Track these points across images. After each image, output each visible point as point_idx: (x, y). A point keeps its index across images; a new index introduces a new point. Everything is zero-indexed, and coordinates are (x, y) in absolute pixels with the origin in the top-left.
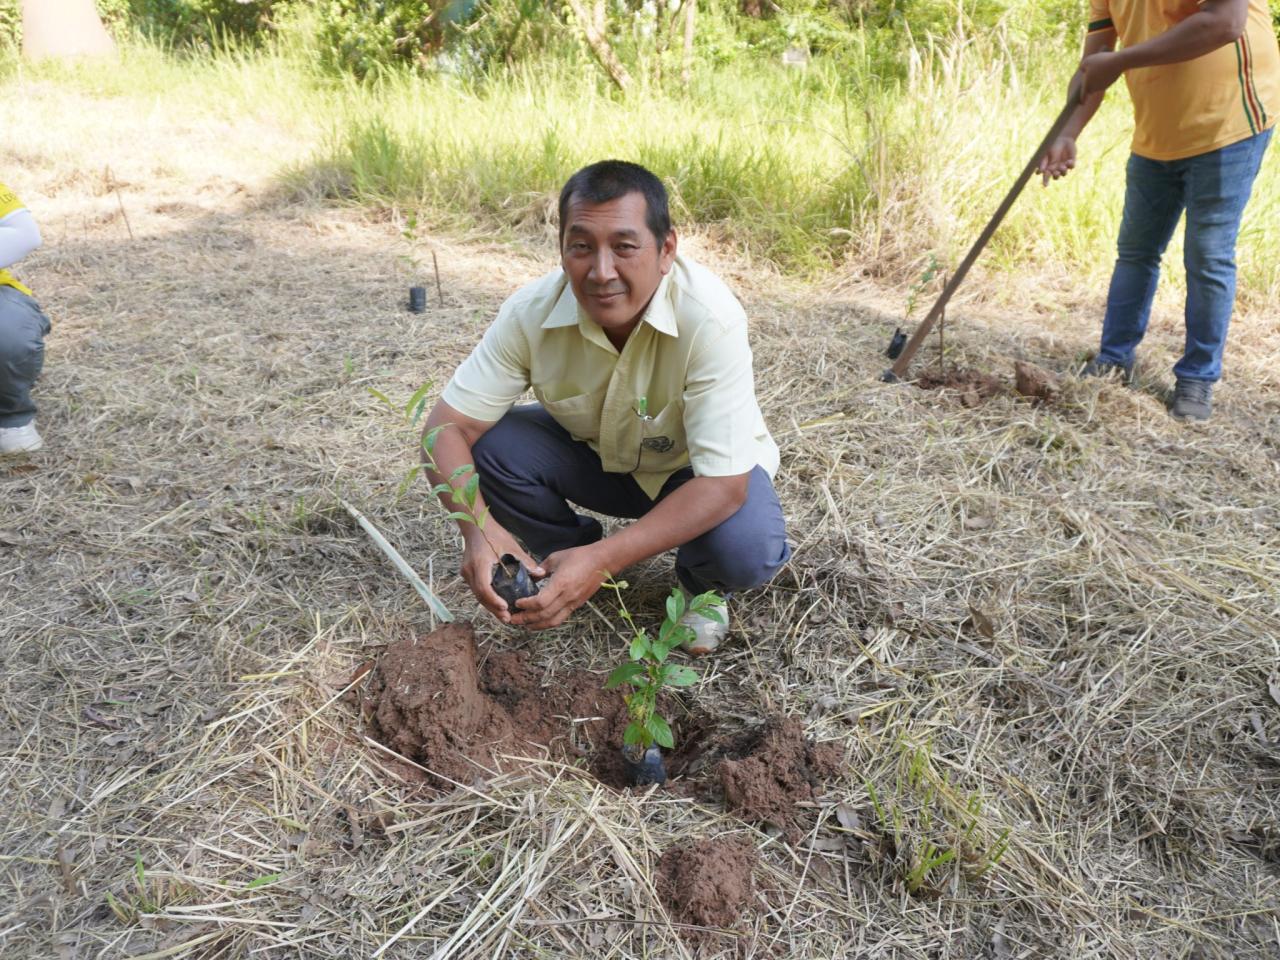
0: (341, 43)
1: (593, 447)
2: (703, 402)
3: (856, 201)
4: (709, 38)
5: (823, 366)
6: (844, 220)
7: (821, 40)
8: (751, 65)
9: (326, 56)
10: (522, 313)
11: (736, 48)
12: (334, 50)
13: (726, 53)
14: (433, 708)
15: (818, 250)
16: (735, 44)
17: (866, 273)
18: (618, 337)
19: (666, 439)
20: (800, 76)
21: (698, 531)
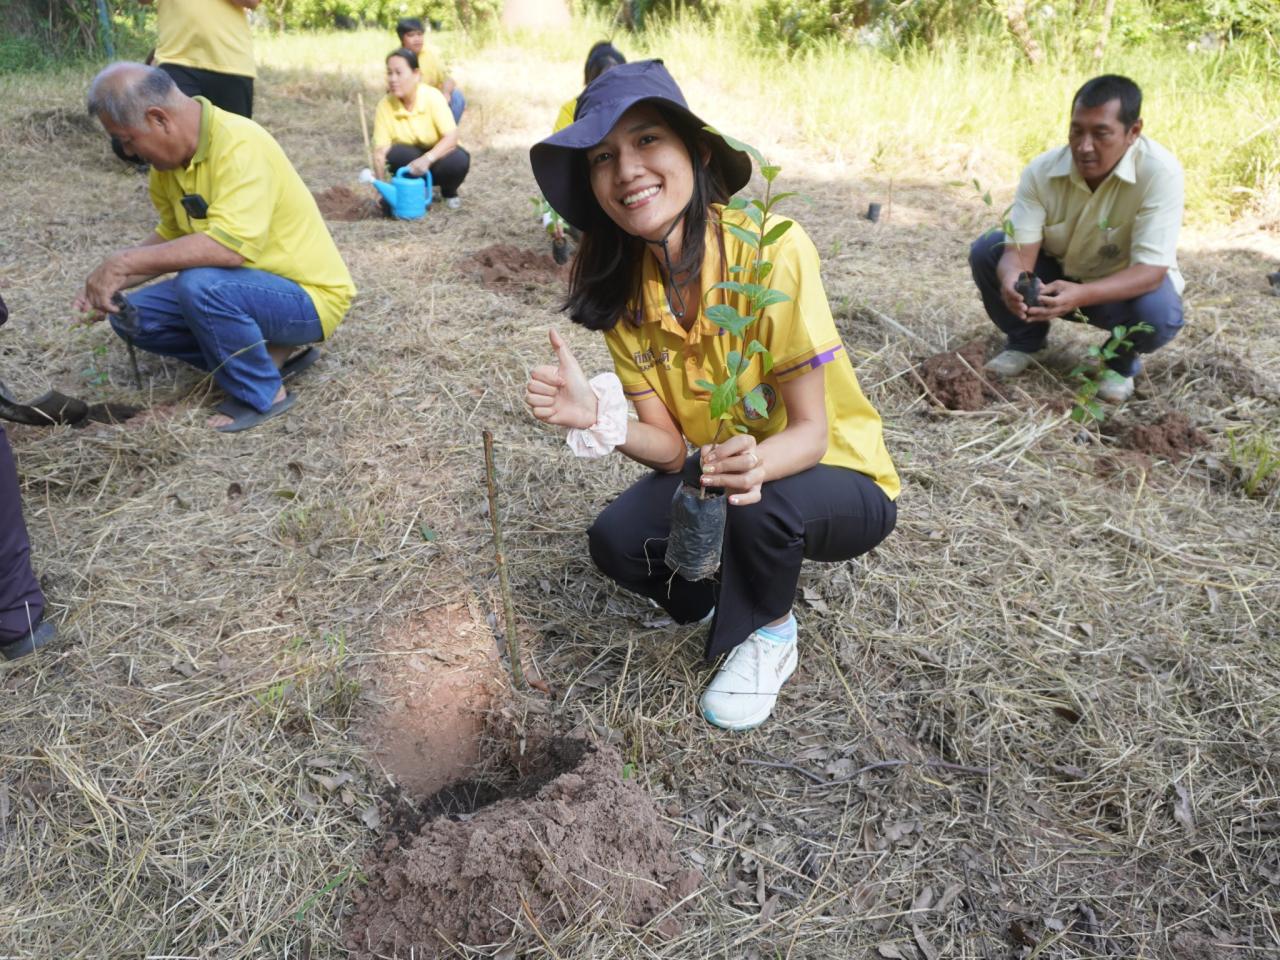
0: (781, 17)
1: (1060, 261)
2: (1147, 222)
3: (1263, 164)
4: (1124, 18)
5: (1214, 280)
6: (1247, 181)
7: (1247, 22)
8: (1163, 47)
9: (764, 29)
10: (1035, 173)
11: (1150, 29)
12: (773, 23)
13: (1138, 34)
14: (964, 379)
15: (1217, 208)
16: (1150, 25)
17: (1262, 228)
18: (1093, 184)
19: (1115, 247)
20: (1217, 59)
21: (1135, 293)
